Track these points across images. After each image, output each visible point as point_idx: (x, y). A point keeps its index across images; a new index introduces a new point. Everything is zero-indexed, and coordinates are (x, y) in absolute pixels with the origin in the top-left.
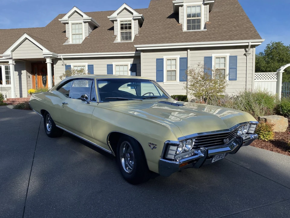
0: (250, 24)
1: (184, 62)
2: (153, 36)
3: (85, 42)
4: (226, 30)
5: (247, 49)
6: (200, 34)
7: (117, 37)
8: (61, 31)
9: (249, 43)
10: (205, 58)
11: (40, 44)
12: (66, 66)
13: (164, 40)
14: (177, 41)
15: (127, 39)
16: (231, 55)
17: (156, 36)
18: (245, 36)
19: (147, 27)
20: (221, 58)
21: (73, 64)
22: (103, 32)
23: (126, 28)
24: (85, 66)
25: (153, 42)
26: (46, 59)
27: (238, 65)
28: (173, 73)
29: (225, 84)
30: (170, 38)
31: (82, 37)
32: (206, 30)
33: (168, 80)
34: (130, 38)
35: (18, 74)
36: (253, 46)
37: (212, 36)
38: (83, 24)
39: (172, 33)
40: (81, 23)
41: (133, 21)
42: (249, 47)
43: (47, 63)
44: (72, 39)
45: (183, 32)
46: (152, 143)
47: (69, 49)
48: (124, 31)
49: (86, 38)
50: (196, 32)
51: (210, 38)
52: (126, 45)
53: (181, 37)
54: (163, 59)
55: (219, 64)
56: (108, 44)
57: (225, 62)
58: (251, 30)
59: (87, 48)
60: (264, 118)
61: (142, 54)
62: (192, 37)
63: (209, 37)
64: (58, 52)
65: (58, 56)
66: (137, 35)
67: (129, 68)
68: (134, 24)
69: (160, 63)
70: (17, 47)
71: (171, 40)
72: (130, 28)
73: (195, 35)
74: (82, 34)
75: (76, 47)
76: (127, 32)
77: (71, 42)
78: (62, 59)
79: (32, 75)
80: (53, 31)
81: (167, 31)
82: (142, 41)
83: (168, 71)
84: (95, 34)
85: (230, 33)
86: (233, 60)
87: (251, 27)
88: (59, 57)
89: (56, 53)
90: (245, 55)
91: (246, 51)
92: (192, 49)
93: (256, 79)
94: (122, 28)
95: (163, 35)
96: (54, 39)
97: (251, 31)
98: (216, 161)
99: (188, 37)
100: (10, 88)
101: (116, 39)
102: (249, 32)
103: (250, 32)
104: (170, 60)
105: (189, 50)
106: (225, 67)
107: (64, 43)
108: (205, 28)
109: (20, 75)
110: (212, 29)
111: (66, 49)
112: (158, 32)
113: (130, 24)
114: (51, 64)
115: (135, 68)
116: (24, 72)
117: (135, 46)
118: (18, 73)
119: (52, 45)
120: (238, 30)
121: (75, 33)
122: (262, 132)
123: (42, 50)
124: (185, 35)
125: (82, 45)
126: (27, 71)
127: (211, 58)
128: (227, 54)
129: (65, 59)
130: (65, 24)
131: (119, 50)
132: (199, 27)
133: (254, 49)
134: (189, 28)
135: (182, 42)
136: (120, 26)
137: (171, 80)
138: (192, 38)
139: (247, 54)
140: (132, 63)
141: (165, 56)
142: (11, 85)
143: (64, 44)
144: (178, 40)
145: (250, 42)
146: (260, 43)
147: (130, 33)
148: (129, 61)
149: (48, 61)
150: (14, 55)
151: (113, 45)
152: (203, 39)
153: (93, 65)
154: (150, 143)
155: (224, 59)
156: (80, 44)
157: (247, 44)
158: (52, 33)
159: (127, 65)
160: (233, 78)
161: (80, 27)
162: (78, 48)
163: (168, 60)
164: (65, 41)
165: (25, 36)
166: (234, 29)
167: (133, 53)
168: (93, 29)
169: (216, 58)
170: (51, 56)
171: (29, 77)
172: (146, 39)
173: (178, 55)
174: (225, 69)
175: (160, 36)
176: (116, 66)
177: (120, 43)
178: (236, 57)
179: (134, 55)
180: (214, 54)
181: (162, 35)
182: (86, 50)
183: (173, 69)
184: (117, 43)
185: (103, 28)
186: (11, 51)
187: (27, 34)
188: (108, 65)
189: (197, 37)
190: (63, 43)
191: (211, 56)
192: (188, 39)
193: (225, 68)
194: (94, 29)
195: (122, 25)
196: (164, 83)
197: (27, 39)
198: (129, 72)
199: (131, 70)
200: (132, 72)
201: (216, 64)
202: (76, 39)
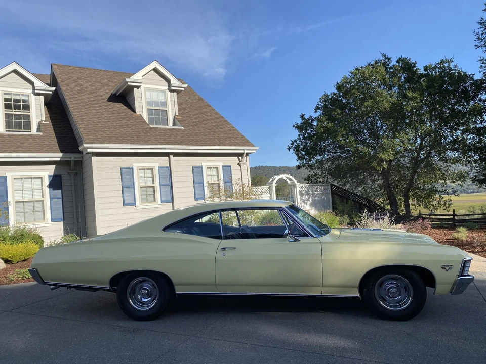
0: (231, 125)
1: (165, 173)
2: (106, 129)
4: (208, 130)
5: (241, 158)
9: (244, 150)
10: (194, 167)
13: (129, 138)
14: (152, 141)
15: (20, 128)
16: (224, 165)
17: (111, 130)
19: (82, 113)
23: (17, 107)
25: (112, 140)
27: (233, 178)
28: (150, 191)
30: (138, 136)
32: (183, 128)
33: (143, 202)
34: (28, 126)
36: (248, 155)
37: (197, 138)
39: (135, 127)
41: (33, 97)
42: (245, 155)
45: (152, 128)
48: (13, 112)
51: (197, 141)
53: (153, 135)
54: (132, 169)
55: (211, 176)
57: (218, 173)
61: (95, 160)
62: (170, 136)
63: (193, 138)
66: (44, 122)
67: (47, 182)
68: (35, 102)
69: (127, 174)
71: (141, 138)
72: (27, 108)
81: (123, 123)
82: (92, 137)
83: (141, 187)
85: (216, 136)
87: (234, 130)
90: (239, 164)
91: (240, 160)
92: (176, 155)
94: (7, 106)
95: (122, 130)
97: (238, 135)
99: (166, 137)
102: (236, 136)
104: (144, 169)
105: (171, 156)
106: (218, 180)
108: (174, 125)
110: (190, 128)
112: (110, 124)
113: (27, 101)
115: (59, 183)
120: (222, 132)
127: (201, 167)
128: (220, 162)
131: (20, 149)
132: (166, 123)
135: (162, 144)
136: (4, 102)
137: (147, 201)
139: (242, 164)
140: (52, 174)
141: (136, 164)
144: (155, 141)
145: (246, 149)
146: (255, 151)
147: (28, 117)
152: (189, 142)
154: (444, 266)
155: (215, 170)
157: (242, 151)
159: (40, 178)
163: (140, 169)
166: (216, 130)
172: (97, 135)
173: (155, 163)
174: (218, 184)
175: (118, 131)
176: (15, 179)
178: (230, 167)
179: (59, 159)
180: (205, 163)
183: (150, 183)
189: (178, 138)
191: (200, 165)
192: (167, 139)
193: (218, 182)
195: (7, 100)
196: (137, 208)
198: (47, 190)
199: (50, 186)
200: (53, 190)
201: (208, 176)
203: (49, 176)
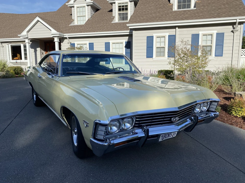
0: (240, 1)
1: (172, 39)
2: (145, 15)
3: (87, 23)
4: (215, 8)
5: (235, 26)
6: (189, 13)
7: (115, 18)
8: (69, 14)
9: (236, 19)
10: (193, 35)
11: (49, 25)
12: (71, 44)
13: (154, 19)
14: (166, 19)
15: (124, 20)
16: (218, 32)
17: (148, 15)
18: (234, 13)
19: (140, 8)
20: (208, 35)
21: (77, 42)
22: (103, 14)
23: (123, 9)
24: (86, 44)
25: (144, 21)
26: (54, 38)
27: (224, 42)
28: (162, 50)
29: (208, 60)
30: (160, 18)
31: (86, 18)
32: (195, 8)
33: (157, 56)
34: (127, 18)
35: (34, 51)
36: (240, 23)
37: (200, 15)
38: (86, 7)
39: (163, 12)
40: (85, 7)
41: (129, 3)
42: (237, 23)
43: (55, 42)
44: (77, 21)
45: (173, 12)
47: (74, 30)
48: (121, 12)
49: (88, 20)
50: (185, 11)
51: (198, 17)
52: (122, 25)
53: (170, 16)
54: (153, 37)
55: (206, 40)
56: (107, 24)
57: (212, 39)
58: (241, 7)
59: (89, 29)
60: (239, 94)
61: (134, 32)
62: (181, 15)
63: (197, 15)
64: (64, 32)
65: (64, 36)
67: (124, 45)
68: (130, 5)
69: (150, 40)
70: (32, 29)
71: (161, 18)
72: (127, 9)
73: (183, 14)
74: (85, 16)
75: (80, 27)
76: (124, 13)
77: (76, 23)
78: (68, 38)
79: (45, 51)
80: (62, 14)
81: (158, 11)
82: (134, 20)
83: (157, 48)
84: (97, 16)
85: (219, 11)
86: (220, 37)
87: (240, 5)
88: (65, 37)
89: (62, 33)
90: (232, 31)
91: (234, 28)
92: (180, 27)
93: (243, 55)
94: (120, 10)
95: (154, 15)
96: (63, 21)
97: (240, 8)
98: (164, 139)
99: (177, 16)
100: (27, 62)
101: (114, 20)
102: (238, 9)
103: (239, 9)
104: (160, 37)
105: (177, 28)
106: (211, 44)
107: (70, 24)
108: (195, 7)
109: (35, 51)
110: (201, 8)
111: (71, 29)
112: (150, 12)
113: (127, 6)
114: (59, 42)
115: (129, 45)
116: (38, 49)
117: (128, 25)
118: (34, 50)
119: (61, 26)
120: (226, 8)
121: (79, 16)
122: (234, 108)
123: (51, 30)
124: (175, 14)
125: (84, 26)
126: (41, 48)
127: (198, 35)
128: (214, 31)
129: (70, 38)
130: (71, 7)
131: (115, 29)
132: (189, 6)
133: (242, 25)
134: (179, 7)
135: (171, 20)
136: (118, 8)
137: (160, 56)
138: (181, 17)
139: (234, 31)
140: (127, 41)
141: (155, 34)
142: (28, 61)
143: (70, 25)
144: (168, 19)
145: (238, 19)
147: (127, 14)
148: (124, 39)
149: (56, 40)
150: (29, 35)
151: (111, 25)
152: (192, 17)
153: (93, 43)
154: (84, 121)
155: (211, 36)
156: (83, 25)
157: (235, 21)
158: (61, 16)
159: (122, 43)
160: (219, 54)
161: (84, 10)
162: (81, 28)
163: (157, 37)
164: (71, 23)
165: (38, 18)
166: (223, 6)
167: (127, 32)
168: (95, 12)
169: (203, 35)
170: (58, 35)
171: (43, 54)
172: (138, 19)
173: (166, 33)
174: (211, 46)
175: (151, 16)
176: (113, 43)
177: (117, 23)
178: (223, 34)
180: (201, 32)
181: (153, 15)
182: (87, 30)
183: (162, 45)
184: (115, 23)
185: (104, 11)
186: (27, 32)
187: (39, 17)
188: (105, 43)
189: (186, 16)
190: (69, 25)
191: (198, 33)
192: (177, 17)
193: (211, 45)
194: (96, 12)
195: (119, 6)
196: (154, 59)
197: (39, 21)
198: (124, 48)
199: (126, 47)
200: (127, 49)
201: (203, 41)
202: (80, 21)
203: (126, 42)
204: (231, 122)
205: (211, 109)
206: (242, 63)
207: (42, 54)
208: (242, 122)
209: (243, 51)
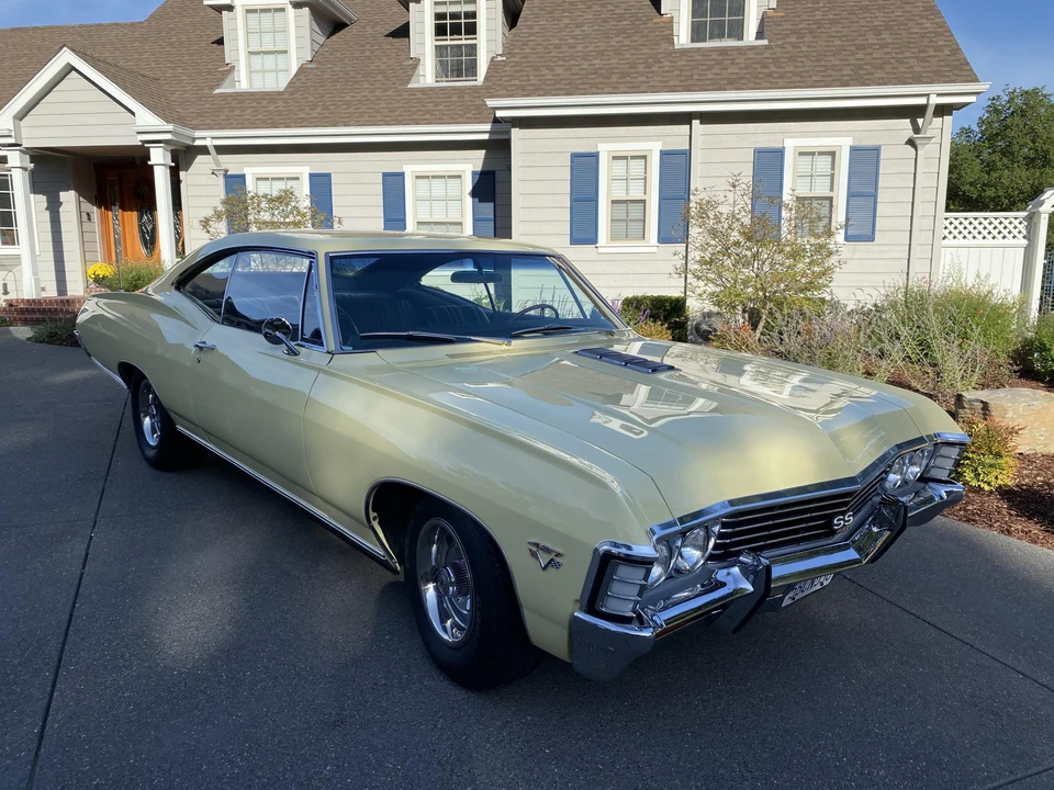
0: (937, 20)
1: (676, 167)
2: (561, 63)
3: (298, 84)
4: (840, 43)
5: (920, 121)
6: (741, 60)
7: (420, 67)
8: (205, 38)
9: (928, 95)
10: (759, 152)
11: (125, 88)
12: (227, 177)
13: (601, 80)
14: (651, 84)
15: (459, 74)
16: (856, 144)
17: (573, 62)
18: (916, 69)
19: (536, 29)
20: (821, 153)
21: (252, 169)
22: (367, 47)
23: (456, 30)
24: (298, 179)
25: (558, 86)
26: (148, 148)
27: (881, 183)
28: (635, 211)
29: (833, 260)
30: (623, 75)
31: (288, 63)
32: (765, 42)
33: (614, 237)
34: (472, 69)
35: (46, 205)
36: (942, 110)
37: (787, 69)
38: (290, 10)
39: (634, 52)
40: (283, 10)
42: (930, 111)
43: (152, 166)
44: (250, 72)
45: (675, 51)
46: (542, 544)
47: (237, 112)
48: (449, 41)
49: (301, 70)
50: (724, 51)
51: (780, 77)
52: (455, 98)
53: (667, 69)
54: (595, 156)
55: (812, 176)
56: (388, 93)
57: (833, 169)
58: (940, 43)
59: (307, 109)
60: (977, 400)
61: (517, 135)
62: (709, 69)
63: (775, 69)
64: (193, 122)
65: (194, 139)
66: (499, 58)
67: (469, 187)
68: (487, 14)
69: (584, 168)
70: (37, 104)
71: (628, 79)
72: (472, 29)
73: (719, 63)
74: (286, 52)
75: (265, 103)
76: (461, 46)
77: (243, 82)
78: (212, 150)
79: (100, 207)
80: (174, 39)
81: (613, 43)
82: (517, 82)
83: (614, 202)
84: (338, 54)
85: (858, 56)
86: (866, 161)
87: (938, 34)
88: (197, 143)
89: (185, 125)
90: (911, 142)
91: (917, 130)
92: (708, 118)
93: (948, 235)
94: (440, 30)
95: (599, 61)
96: (180, 71)
97: (938, 49)
98: (797, 598)
99: (694, 72)
100: (17, 258)
101: (416, 73)
102: (931, 52)
103: (934, 54)
104: (626, 158)
105: (696, 123)
106: (832, 190)
107: (218, 86)
108: (760, 35)
109: (54, 207)
110: (788, 40)
111: (226, 111)
112: (579, 48)
113: (473, 15)
114: (171, 167)
115: (491, 188)
116: (69, 198)
117: (491, 103)
118: (48, 202)
119: (173, 93)
120: (886, 45)
121: (258, 49)
122: (970, 455)
123: (133, 114)
124: (684, 63)
125: (285, 96)
126: (82, 192)
127: (780, 152)
128: (842, 138)
129: (221, 150)
130: (219, 9)
131: (427, 116)
132: (737, 31)
133: (948, 119)
134: (697, 33)
135: (672, 90)
136: (434, 22)
137: (627, 237)
138: (712, 76)
139: (918, 142)
140: (479, 169)
141: (605, 143)
142: (22, 249)
143: (217, 91)
144: (657, 84)
145: (935, 94)
146: (972, 99)
147: (473, 49)
148: (465, 160)
149: (159, 158)
150: (25, 133)
151: (406, 95)
152: (753, 80)
153: (329, 175)
154: (537, 545)
155: (829, 158)
156: (280, 93)
157: (922, 101)
158: (171, 44)
159: (460, 177)
160: (863, 232)
161: (279, 24)
162: (272, 107)
163: (614, 158)
164: (223, 80)
165: (66, 57)
166: (872, 39)
167: (481, 131)
168: (328, 33)
169: (801, 154)
170: (168, 137)
171: (89, 219)
172: (532, 77)
173: (653, 142)
174: (831, 199)
175: (585, 65)
176: (417, 177)
177: (431, 89)
178: (877, 150)
179: (486, 137)
180: (793, 139)
181: (594, 62)
182: (302, 115)
183: (636, 194)
184: (424, 91)
185: (369, 30)
186: (15, 117)
187: (73, 50)
188: (385, 175)
189: (729, 71)
190: (213, 88)
191: (778, 145)
192: (696, 77)
193: (831, 194)
194: (332, 34)
195: (439, 16)
196: (600, 250)
197: (73, 69)
198: (469, 201)
199: (474, 194)
200: (480, 201)
201: (798, 176)
202: (264, 71)
203: (474, 173)
204: (966, 510)
205: (935, 473)
206: (947, 267)
207: (85, 217)
208: (1004, 512)
209: (948, 221)
